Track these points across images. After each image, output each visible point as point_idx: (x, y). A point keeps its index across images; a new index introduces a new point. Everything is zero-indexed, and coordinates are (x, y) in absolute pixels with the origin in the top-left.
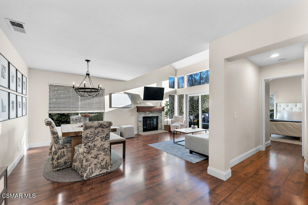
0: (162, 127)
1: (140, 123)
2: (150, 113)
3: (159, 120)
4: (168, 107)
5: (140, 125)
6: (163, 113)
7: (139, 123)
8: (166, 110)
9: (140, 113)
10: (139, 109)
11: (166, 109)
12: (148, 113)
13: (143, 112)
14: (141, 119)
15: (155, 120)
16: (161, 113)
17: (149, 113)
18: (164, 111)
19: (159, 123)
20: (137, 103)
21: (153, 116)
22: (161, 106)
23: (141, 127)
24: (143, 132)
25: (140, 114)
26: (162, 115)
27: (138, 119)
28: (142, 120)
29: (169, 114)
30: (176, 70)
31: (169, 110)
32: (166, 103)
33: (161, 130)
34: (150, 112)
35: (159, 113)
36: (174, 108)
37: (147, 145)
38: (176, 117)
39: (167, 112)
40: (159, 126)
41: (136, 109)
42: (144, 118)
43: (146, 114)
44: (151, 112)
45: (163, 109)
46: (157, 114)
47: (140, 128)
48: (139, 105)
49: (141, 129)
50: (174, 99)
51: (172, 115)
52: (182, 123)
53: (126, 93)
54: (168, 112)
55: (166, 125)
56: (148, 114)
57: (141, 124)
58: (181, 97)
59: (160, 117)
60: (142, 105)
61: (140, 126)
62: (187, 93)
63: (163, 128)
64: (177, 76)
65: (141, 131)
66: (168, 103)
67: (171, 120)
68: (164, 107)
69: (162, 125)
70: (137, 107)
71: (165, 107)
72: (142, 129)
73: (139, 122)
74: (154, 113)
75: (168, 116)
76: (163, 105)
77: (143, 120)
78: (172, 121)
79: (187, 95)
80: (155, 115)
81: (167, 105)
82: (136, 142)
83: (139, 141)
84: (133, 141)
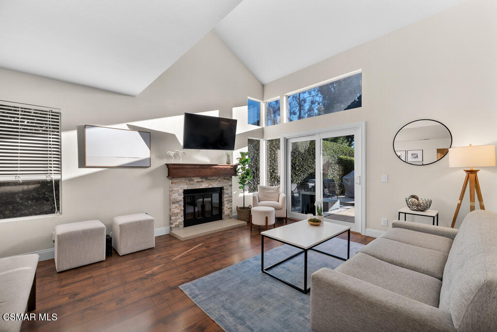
0: (231, 211)
1: (177, 205)
2: (203, 181)
3: (225, 196)
4: (247, 167)
5: (177, 211)
6: (235, 180)
7: (174, 206)
8: (240, 172)
9: (175, 181)
10: (174, 171)
11: (240, 170)
12: (196, 180)
13: (182, 178)
14: (179, 195)
15: (216, 196)
16: (230, 179)
17: (200, 180)
18: (235, 175)
19: (225, 202)
20: (169, 157)
21: (210, 187)
22: (228, 163)
23: (179, 216)
24: (185, 226)
25: (174, 183)
26: (231, 185)
27: (170, 195)
28: (181, 198)
29: (247, 182)
30: (263, 86)
31: (248, 174)
32: (240, 156)
33: (230, 218)
34: (202, 177)
35: (224, 181)
36: (257, 169)
37: (176, 288)
38: (263, 188)
39: (243, 178)
40: (226, 211)
41: (165, 171)
42: (186, 192)
43: (191, 182)
44: (206, 177)
45: (234, 171)
46: (219, 181)
47: (176, 219)
48: (173, 161)
49: (179, 221)
50: (258, 150)
51: (254, 184)
52: (276, 202)
53: (133, 128)
54: (246, 177)
55: (241, 208)
56: (198, 182)
57: (178, 209)
58: (274, 145)
59: (227, 189)
60: (181, 162)
61: (177, 214)
62: (287, 136)
63: (235, 214)
64: (265, 98)
65: (177, 226)
66: (247, 157)
67: (251, 194)
68: (236, 166)
69: (231, 208)
70: (167, 165)
71: (239, 167)
72: (182, 220)
73: (173, 203)
74: (213, 179)
75: (247, 187)
76: (235, 162)
77: (184, 198)
78: (254, 198)
79: (286, 140)
80: (215, 185)
81: (243, 162)
82: (147, 273)
83: (159, 268)
84: (141, 269)
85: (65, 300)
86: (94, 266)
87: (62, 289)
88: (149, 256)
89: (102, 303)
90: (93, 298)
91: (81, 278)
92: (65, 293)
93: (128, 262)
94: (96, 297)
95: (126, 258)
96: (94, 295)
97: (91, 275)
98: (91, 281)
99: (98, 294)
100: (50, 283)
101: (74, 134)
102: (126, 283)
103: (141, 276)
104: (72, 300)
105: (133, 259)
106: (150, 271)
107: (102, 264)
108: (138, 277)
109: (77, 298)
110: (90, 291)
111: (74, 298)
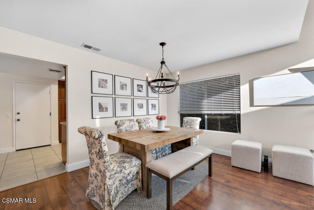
82: (283, 201)
83: (299, 205)
84: (281, 196)
85: (223, 181)
86: (251, 173)
87: (227, 175)
88: (299, 190)
89: (235, 196)
90: (234, 190)
91: (238, 175)
92: (225, 178)
93: (275, 183)
94: (236, 191)
95: (276, 180)
96: (236, 189)
97: (244, 177)
98: (241, 180)
99: (239, 189)
100: (225, 169)
101: (247, 86)
102: (260, 196)
103: (275, 200)
104: (225, 183)
105: (282, 184)
106: (288, 202)
107: (257, 174)
108: (272, 198)
109: (228, 184)
110: (236, 185)
111: (227, 183)
